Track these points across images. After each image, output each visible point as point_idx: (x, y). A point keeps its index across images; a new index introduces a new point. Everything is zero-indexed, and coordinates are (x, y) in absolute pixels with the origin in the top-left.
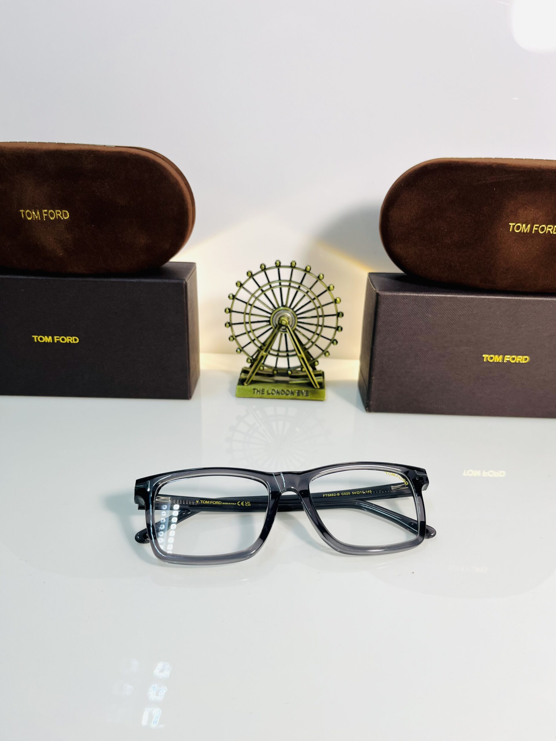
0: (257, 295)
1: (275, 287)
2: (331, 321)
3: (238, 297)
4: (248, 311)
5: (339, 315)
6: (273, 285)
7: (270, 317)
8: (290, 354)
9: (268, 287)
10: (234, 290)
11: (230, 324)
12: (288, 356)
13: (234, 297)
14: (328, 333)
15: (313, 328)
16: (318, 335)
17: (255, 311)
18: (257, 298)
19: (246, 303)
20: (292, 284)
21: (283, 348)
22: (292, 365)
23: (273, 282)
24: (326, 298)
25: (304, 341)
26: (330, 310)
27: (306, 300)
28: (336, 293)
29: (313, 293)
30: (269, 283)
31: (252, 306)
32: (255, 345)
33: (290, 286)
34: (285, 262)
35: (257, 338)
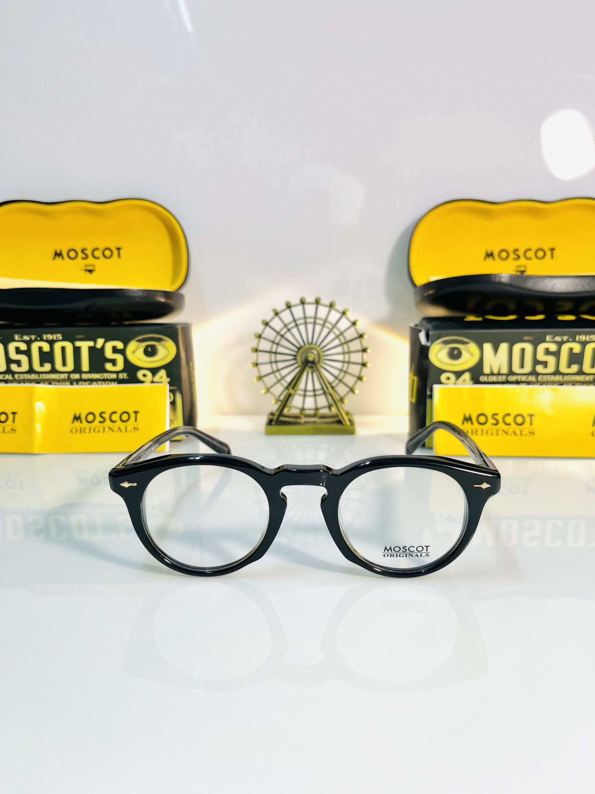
0: (282, 333)
1: (301, 324)
3: (264, 335)
4: (274, 350)
5: (364, 350)
6: (298, 322)
7: (295, 356)
8: (317, 393)
9: (293, 324)
10: (260, 328)
11: (256, 364)
12: (315, 395)
13: (260, 337)
14: (355, 369)
15: (339, 365)
16: (346, 372)
17: (280, 350)
18: (282, 337)
19: (273, 342)
20: (318, 321)
21: (310, 387)
22: (319, 405)
23: (299, 319)
24: (351, 334)
25: (331, 378)
26: (356, 345)
27: (332, 336)
28: (361, 328)
29: (338, 330)
30: (295, 320)
31: (278, 344)
32: (282, 385)
33: (315, 323)
34: (310, 299)
35: (283, 378)
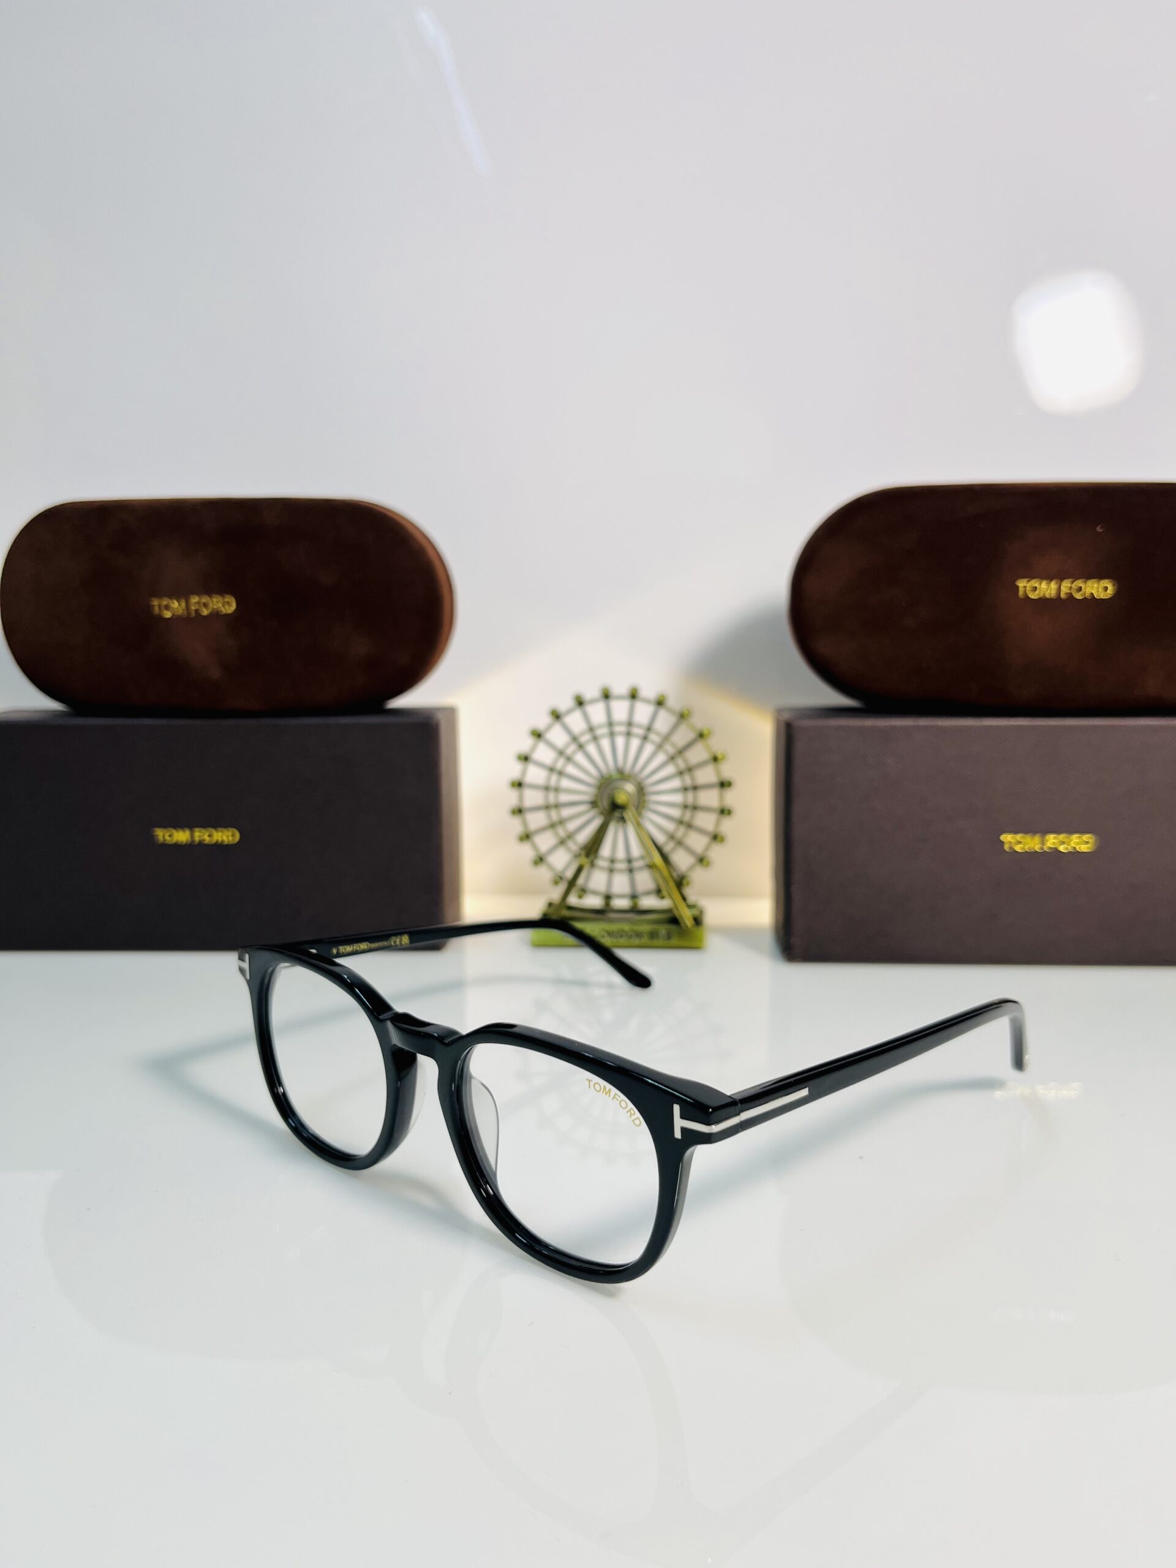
0: (568, 752)
1: (603, 736)
2: (710, 798)
3: (534, 756)
4: (553, 784)
5: (724, 785)
6: (598, 732)
7: (595, 795)
8: (635, 865)
9: (588, 736)
10: (525, 744)
11: (519, 811)
12: (631, 871)
13: (526, 759)
14: (706, 821)
15: (676, 813)
16: (689, 826)
17: (565, 783)
18: (569, 759)
19: (551, 770)
20: (634, 730)
21: (621, 854)
22: (640, 889)
23: (600, 726)
24: (697, 754)
25: (661, 838)
26: (707, 775)
27: (661, 758)
28: (716, 744)
29: (673, 745)
30: (591, 729)
31: (561, 773)
32: (569, 849)
33: (628, 734)
34: (620, 688)
35: (570, 836)
